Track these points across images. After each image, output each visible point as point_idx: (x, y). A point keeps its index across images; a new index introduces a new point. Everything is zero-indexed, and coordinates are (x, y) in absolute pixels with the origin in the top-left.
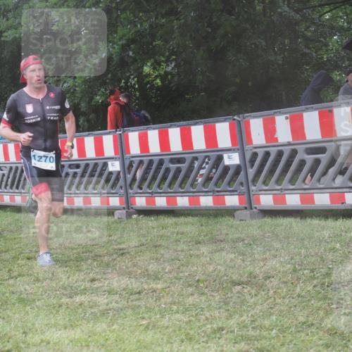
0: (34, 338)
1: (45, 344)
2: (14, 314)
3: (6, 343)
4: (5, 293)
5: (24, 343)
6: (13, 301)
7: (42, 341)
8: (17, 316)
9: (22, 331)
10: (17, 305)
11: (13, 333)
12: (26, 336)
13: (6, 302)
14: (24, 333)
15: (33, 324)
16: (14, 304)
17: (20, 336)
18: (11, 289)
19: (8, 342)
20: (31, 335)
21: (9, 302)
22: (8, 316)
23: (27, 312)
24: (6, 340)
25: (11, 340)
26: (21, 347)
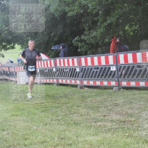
0: (81, 139)
1: (85, 142)
2: (73, 129)
3: (69, 141)
4: (69, 120)
5: (77, 141)
6: (72, 124)
7: (84, 140)
8: (74, 130)
9: (76, 136)
10: (73, 125)
11: (72, 137)
12: (77, 138)
13: (69, 124)
14: (77, 137)
15: (80, 134)
16: (72, 125)
17: (75, 138)
18: (71, 119)
19: (70, 140)
20: (79, 138)
22: (70, 130)
23: (78, 128)
24: (69, 139)
25: (71, 139)
26: (76, 143)
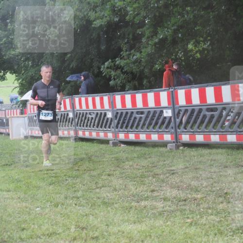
0: (113, 229)
1: (121, 233)
2: (100, 212)
3: (94, 232)
4: (94, 198)
5: (107, 232)
6: (99, 203)
7: (119, 231)
8: (102, 213)
9: (105, 224)
10: (101, 206)
11: (99, 225)
12: (108, 228)
13: (94, 204)
14: (107, 225)
15: (113, 220)
16: (100, 206)
17: (104, 227)
18: (98, 195)
19: (96, 231)
20: (111, 227)
21: (96, 205)
22: (96, 214)
23: (109, 211)
24: (95, 229)
25: (98, 230)
26: (105, 235)
